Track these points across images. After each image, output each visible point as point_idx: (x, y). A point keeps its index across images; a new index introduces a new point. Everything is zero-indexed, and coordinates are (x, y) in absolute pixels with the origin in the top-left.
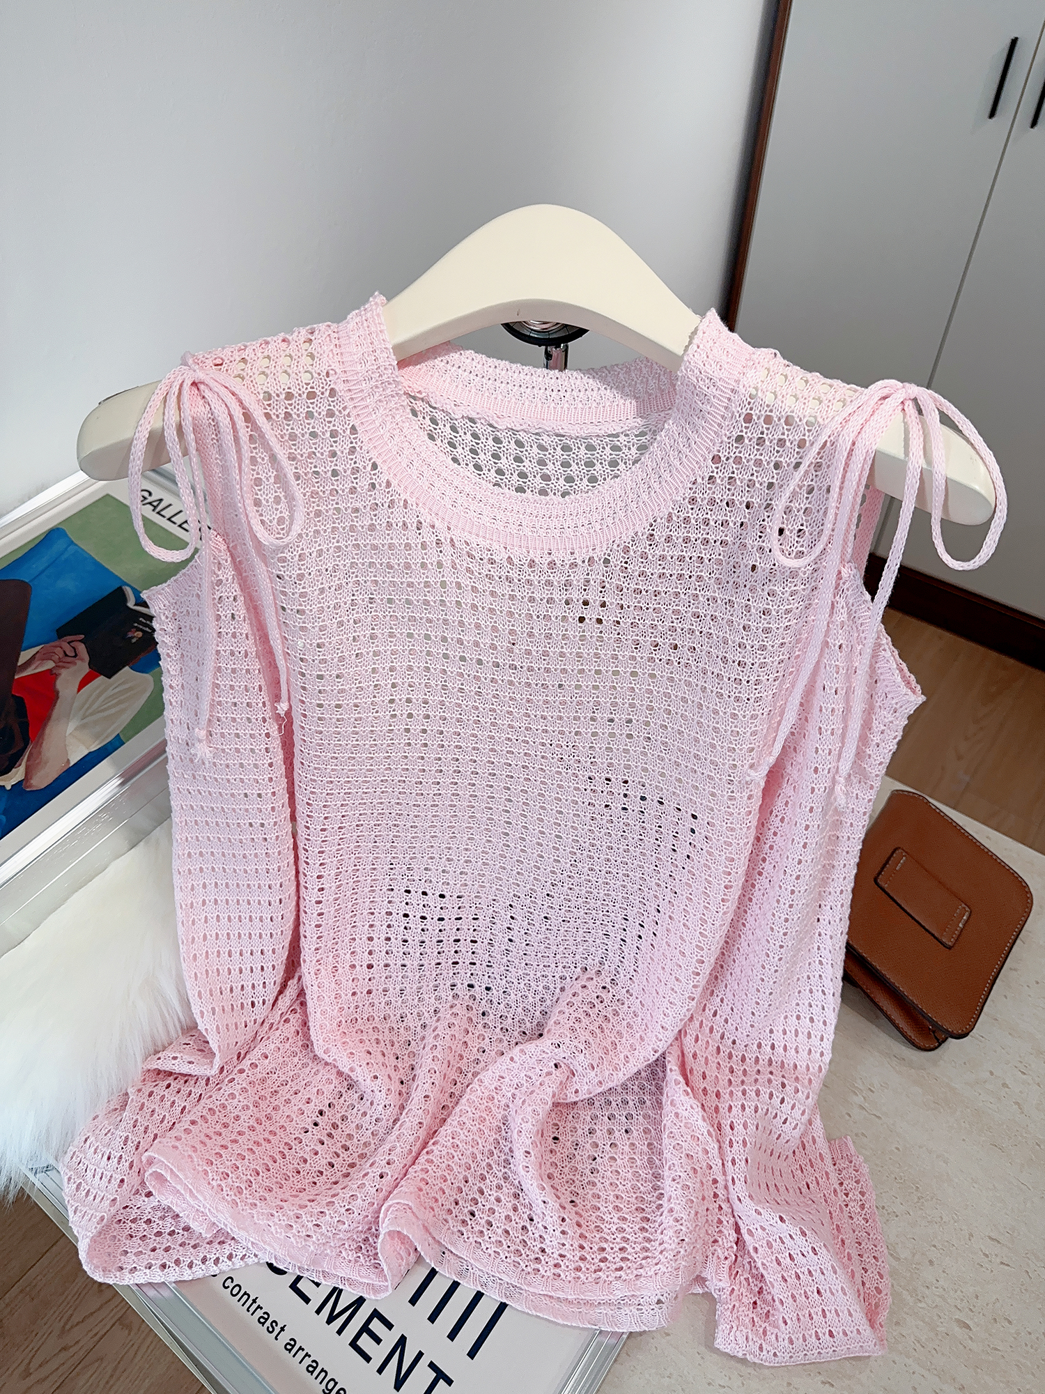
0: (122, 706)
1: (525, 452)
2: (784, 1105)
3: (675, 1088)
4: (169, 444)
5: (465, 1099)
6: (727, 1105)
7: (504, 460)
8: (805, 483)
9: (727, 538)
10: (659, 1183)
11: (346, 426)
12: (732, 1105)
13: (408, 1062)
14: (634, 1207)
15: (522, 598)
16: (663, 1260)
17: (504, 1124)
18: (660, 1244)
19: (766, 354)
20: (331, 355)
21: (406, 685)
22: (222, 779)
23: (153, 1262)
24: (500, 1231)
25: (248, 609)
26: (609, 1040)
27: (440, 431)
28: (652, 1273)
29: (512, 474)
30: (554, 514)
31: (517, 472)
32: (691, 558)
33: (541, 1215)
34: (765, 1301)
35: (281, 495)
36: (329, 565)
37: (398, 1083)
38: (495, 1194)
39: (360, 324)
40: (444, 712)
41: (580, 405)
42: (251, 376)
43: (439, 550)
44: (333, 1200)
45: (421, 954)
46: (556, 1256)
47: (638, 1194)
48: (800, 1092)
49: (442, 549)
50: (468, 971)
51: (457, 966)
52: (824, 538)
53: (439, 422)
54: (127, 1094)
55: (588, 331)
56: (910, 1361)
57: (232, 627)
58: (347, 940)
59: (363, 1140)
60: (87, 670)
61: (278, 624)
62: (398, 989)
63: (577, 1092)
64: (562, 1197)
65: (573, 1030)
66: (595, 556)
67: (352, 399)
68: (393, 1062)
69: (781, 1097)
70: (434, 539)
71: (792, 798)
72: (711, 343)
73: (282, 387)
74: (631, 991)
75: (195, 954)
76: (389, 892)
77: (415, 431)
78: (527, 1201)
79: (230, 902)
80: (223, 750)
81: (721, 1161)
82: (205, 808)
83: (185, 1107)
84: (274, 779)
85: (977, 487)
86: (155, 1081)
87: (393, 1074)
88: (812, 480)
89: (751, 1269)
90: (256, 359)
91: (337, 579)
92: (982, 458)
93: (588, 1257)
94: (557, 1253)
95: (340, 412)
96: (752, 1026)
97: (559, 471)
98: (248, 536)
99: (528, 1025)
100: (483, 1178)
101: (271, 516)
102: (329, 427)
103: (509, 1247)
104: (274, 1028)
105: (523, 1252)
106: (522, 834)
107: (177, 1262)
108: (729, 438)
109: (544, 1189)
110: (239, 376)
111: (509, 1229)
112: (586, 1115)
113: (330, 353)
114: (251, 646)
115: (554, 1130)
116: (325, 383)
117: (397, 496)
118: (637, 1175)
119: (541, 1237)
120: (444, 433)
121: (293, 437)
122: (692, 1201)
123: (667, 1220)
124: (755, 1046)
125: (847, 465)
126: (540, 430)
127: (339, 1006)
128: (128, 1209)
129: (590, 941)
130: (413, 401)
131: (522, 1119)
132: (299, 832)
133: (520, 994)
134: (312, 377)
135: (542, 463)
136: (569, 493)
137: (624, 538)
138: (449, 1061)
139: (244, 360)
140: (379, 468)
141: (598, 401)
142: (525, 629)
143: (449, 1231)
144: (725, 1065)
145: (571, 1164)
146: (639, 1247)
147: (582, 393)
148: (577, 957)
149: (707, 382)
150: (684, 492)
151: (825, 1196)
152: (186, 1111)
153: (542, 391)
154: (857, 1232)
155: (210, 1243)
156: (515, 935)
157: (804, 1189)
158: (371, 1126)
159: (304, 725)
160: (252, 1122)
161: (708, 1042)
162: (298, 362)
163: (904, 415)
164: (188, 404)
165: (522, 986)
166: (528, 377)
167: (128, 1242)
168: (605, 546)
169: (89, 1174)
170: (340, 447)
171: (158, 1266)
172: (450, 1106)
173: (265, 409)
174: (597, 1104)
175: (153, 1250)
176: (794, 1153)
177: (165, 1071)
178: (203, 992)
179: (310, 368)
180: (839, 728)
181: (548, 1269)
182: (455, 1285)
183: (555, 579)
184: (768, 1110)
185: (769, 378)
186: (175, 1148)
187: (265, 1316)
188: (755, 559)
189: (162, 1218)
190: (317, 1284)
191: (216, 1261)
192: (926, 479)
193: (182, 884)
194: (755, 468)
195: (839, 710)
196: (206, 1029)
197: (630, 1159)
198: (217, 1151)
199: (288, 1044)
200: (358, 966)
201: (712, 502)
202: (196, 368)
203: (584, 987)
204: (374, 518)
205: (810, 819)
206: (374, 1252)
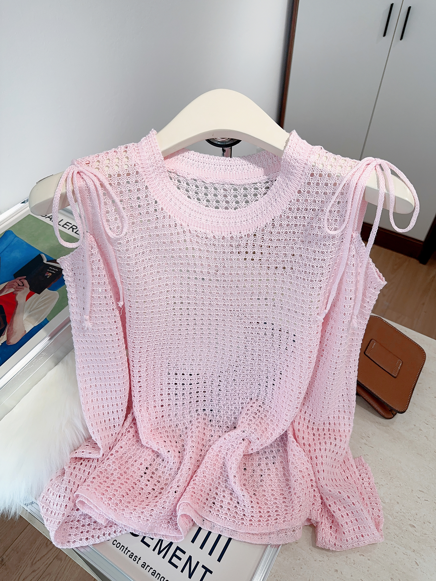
1: (218, 192)
2: (336, 447)
3: (292, 444)
4: (69, 199)
5: (207, 457)
6: (314, 449)
7: (209, 196)
8: (337, 200)
10: (288, 483)
11: (143, 186)
12: (316, 448)
13: (181, 443)
14: (279, 494)
15: (220, 252)
16: (294, 514)
17: (224, 465)
18: (292, 508)
19: (317, 148)
20: (136, 157)
21: (173, 291)
22: (96, 335)
23: (82, 538)
24: (226, 509)
25: (104, 264)
26: (264, 427)
27: (182, 185)
28: (290, 519)
29: (213, 201)
30: (232, 217)
31: (215, 200)
32: (290, 232)
33: (242, 501)
34: (335, 526)
35: (117, 217)
36: (139, 244)
37: (178, 453)
38: (223, 494)
39: (147, 143)
40: (189, 300)
41: (240, 172)
42: (102, 168)
43: (184, 235)
44: (156, 504)
45: (183, 399)
46: (250, 516)
47: (280, 488)
48: (342, 441)
49: (186, 234)
50: (202, 404)
51: (198, 402)
52: (346, 222)
53: (181, 181)
54: (64, 469)
55: (240, 141)
56: (393, 543)
57: (98, 272)
58: (152, 396)
59: (166, 478)
60: (29, 291)
61: (118, 270)
62: (174, 414)
63: (252, 449)
64: (250, 493)
65: (249, 424)
66: (250, 233)
67: (145, 175)
68: (175, 444)
69: (335, 443)
70: (182, 230)
71: (334, 325)
72: (295, 145)
73: (116, 172)
74: (271, 406)
75: (89, 408)
76: (168, 375)
77: (172, 186)
78: (236, 496)
79: (102, 385)
80: (96, 323)
81: (313, 472)
82: (89, 348)
84: (118, 333)
85: (407, 199)
86: (75, 462)
87: (175, 449)
88: (340, 199)
89: (328, 513)
90: (103, 160)
91: (142, 249)
92: (408, 188)
93: (263, 516)
95: (141, 180)
96: (321, 416)
97: (233, 199)
98: (104, 234)
99: (229, 423)
100: (217, 488)
101: (114, 226)
102: (136, 187)
103: (230, 515)
104: (124, 435)
105: (236, 517)
106: (223, 347)
107: (93, 536)
109: (243, 490)
110: (97, 168)
111: (230, 508)
112: (257, 458)
114: (106, 280)
115: (244, 466)
116: (134, 169)
117: (166, 214)
118: (279, 481)
119: (243, 509)
120: (184, 186)
121: (121, 192)
122: (303, 489)
123: (294, 498)
124: (322, 424)
125: (354, 192)
126: (224, 183)
127: (151, 423)
128: (69, 517)
129: (253, 387)
130: (170, 173)
131: (231, 463)
132: (130, 354)
133: (225, 411)
134: (128, 167)
135: (225, 196)
136: (237, 208)
137: (262, 225)
138: (198, 442)
139: (98, 161)
140: (158, 202)
141: (247, 170)
142: (221, 265)
143: (206, 511)
144: (311, 433)
145: (252, 479)
146: (283, 509)
147: (241, 167)
148: (248, 394)
149: (294, 160)
150: (285, 207)
151: (354, 481)
152: (90, 473)
153: (224, 166)
154: (368, 494)
155: (106, 527)
156: (221, 388)
157: (346, 479)
158: (168, 472)
159: (130, 310)
160: (119, 475)
161: (303, 424)
162: (122, 161)
163: (376, 171)
164: (77, 181)
165: (225, 408)
166: (218, 161)
167: (70, 530)
168: (254, 229)
169: (51, 504)
170: (141, 195)
171: (85, 539)
172: (200, 460)
173: (109, 181)
174: (260, 453)
175: (82, 532)
176: (341, 465)
177: (79, 458)
178: (93, 424)
179: (127, 163)
180: (353, 297)
181: (247, 522)
182: (210, 533)
183: (233, 244)
184: (330, 449)
185: (320, 158)
186: (88, 489)
187: (132, 554)
188: (316, 231)
189: (84, 519)
190: (152, 539)
191: (109, 534)
192: (387, 197)
193: (81, 380)
194: (316, 195)
195: (353, 289)
196: (96, 439)
197: (276, 474)
198: (106, 489)
199: (130, 441)
200: (157, 406)
201: (298, 209)
202: (79, 165)
203: (252, 406)
204: (157, 223)
205: (343, 333)
206: (175, 523)
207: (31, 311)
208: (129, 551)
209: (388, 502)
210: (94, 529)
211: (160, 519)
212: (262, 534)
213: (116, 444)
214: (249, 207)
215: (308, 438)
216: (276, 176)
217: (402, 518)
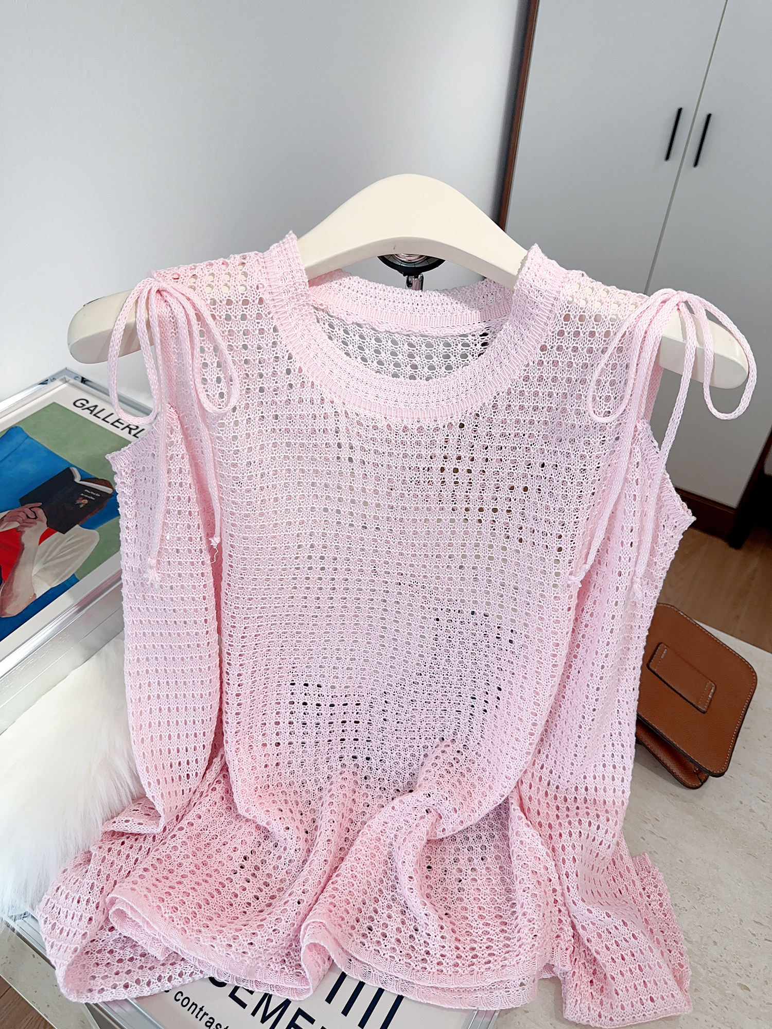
0: (75, 554)
1: (398, 349)
2: (599, 830)
3: (519, 822)
4: (140, 334)
5: (359, 841)
6: (558, 833)
7: (383, 354)
8: (610, 362)
9: (552, 405)
10: (511, 896)
11: (270, 326)
12: (562, 832)
13: (310, 816)
14: (494, 915)
15: (398, 455)
16: (522, 951)
17: (390, 858)
18: (518, 941)
19: (576, 274)
20: (260, 274)
21: (310, 522)
22: (167, 598)
23: (118, 983)
24: (393, 940)
25: (191, 465)
26: (466, 790)
28: (515, 962)
29: (389, 364)
30: (421, 393)
31: (393, 363)
32: (524, 421)
33: (425, 925)
34: (599, 980)
35: (222, 377)
36: (255, 430)
37: (304, 833)
38: (387, 912)
39: (280, 253)
40: (338, 543)
41: (439, 315)
42: (200, 287)
43: (336, 419)
45: (317, 734)
46: (438, 956)
47: (496, 905)
48: (611, 821)
49: (339, 419)
50: (352, 745)
51: (344, 742)
52: (626, 401)
53: (335, 327)
54: (89, 851)
55: (443, 260)
57: (179, 478)
58: (259, 724)
59: (280, 877)
60: (45, 528)
61: (216, 475)
62: (299, 761)
63: (444, 830)
64: (439, 910)
65: (438, 783)
66: (453, 422)
67: (275, 306)
68: (299, 817)
69: (597, 824)
70: (333, 411)
71: (598, 598)
72: (537, 266)
73: (224, 296)
74: (479, 753)
75: (143, 738)
76: (292, 686)
77: (319, 332)
78: (412, 916)
79: (170, 696)
80: (169, 575)
81: (557, 875)
82: (152, 622)
83: (137, 859)
84: (207, 597)
85: (736, 360)
87: (300, 826)
88: (615, 360)
89: (586, 956)
90: (204, 275)
91: (260, 440)
92: (737, 340)
93: (463, 955)
94: (439, 953)
95: (266, 316)
96: (572, 774)
97: (424, 362)
98: (196, 406)
99: (401, 784)
100: (377, 901)
101: (214, 391)
102: (258, 326)
103: (401, 952)
104: (204, 794)
105: (412, 955)
106: (395, 636)
107: (138, 982)
108: (553, 332)
109: (425, 904)
110: (191, 287)
111: (400, 938)
112: (451, 848)
113: (259, 272)
114: (192, 493)
115: (427, 861)
116: (255, 293)
117: (307, 379)
118: (493, 891)
119: (425, 942)
120: (339, 335)
121: (231, 332)
122: (540, 906)
123: (522, 922)
124: (573, 789)
125: (642, 347)
126: (410, 332)
127: (255, 775)
128: (94, 942)
129: (446, 717)
130: (316, 311)
131: (405, 853)
132: (224, 640)
133: (393, 762)
134: (246, 289)
135: (411, 356)
136: (431, 378)
137: (474, 408)
138: (343, 814)
139: (195, 276)
140: (293, 358)
141: (451, 312)
142: (400, 478)
143: (354, 943)
144: (553, 804)
145: (443, 886)
146: (502, 944)
147: (440, 306)
148: (436, 730)
149: (536, 293)
150: (519, 373)
151: (633, 898)
152: (139, 861)
153: (410, 305)
154: (660, 924)
155: (163, 965)
156: (388, 715)
157: (618, 894)
158: (285, 867)
159: (231, 554)
160: (193, 868)
161: (538, 788)
162: (235, 278)
163: (680, 312)
164: (155, 306)
165: (394, 755)
166: (400, 295)
167: (95, 968)
168: (461, 414)
169: (62, 915)
170: (265, 342)
171: (122, 986)
172: (346, 848)
173: (211, 311)
174: (458, 839)
175: (117, 974)
176: (607, 868)
177: (119, 832)
178: (150, 768)
179: (244, 283)
180: (636, 541)
181: (433, 966)
182: (361, 985)
183: (423, 440)
184: (588, 835)
185: (580, 290)
186: (133, 889)
187: (211, 1021)
188: (573, 419)
189: (122, 948)
190: (252, 992)
191: (170, 979)
192: (699, 356)
193: (132, 683)
194: (572, 354)
195: (636, 528)
196: (153, 797)
197: (487, 879)
198: (167, 890)
199: (216, 807)
200: (268, 745)
201: (541, 379)
202: (160, 279)
203: (443, 752)
204: (289, 395)
205: (616, 611)
206: (295, 963)
207: (47, 562)
208: (205, 1014)
209: (696, 941)
210: (141, 967)
211: (267, 952)
212: (461, 990)
213: (190, 811)
214: (452, 376)
215: (547, 813)
216: (501, 323)
217: (724, 971)
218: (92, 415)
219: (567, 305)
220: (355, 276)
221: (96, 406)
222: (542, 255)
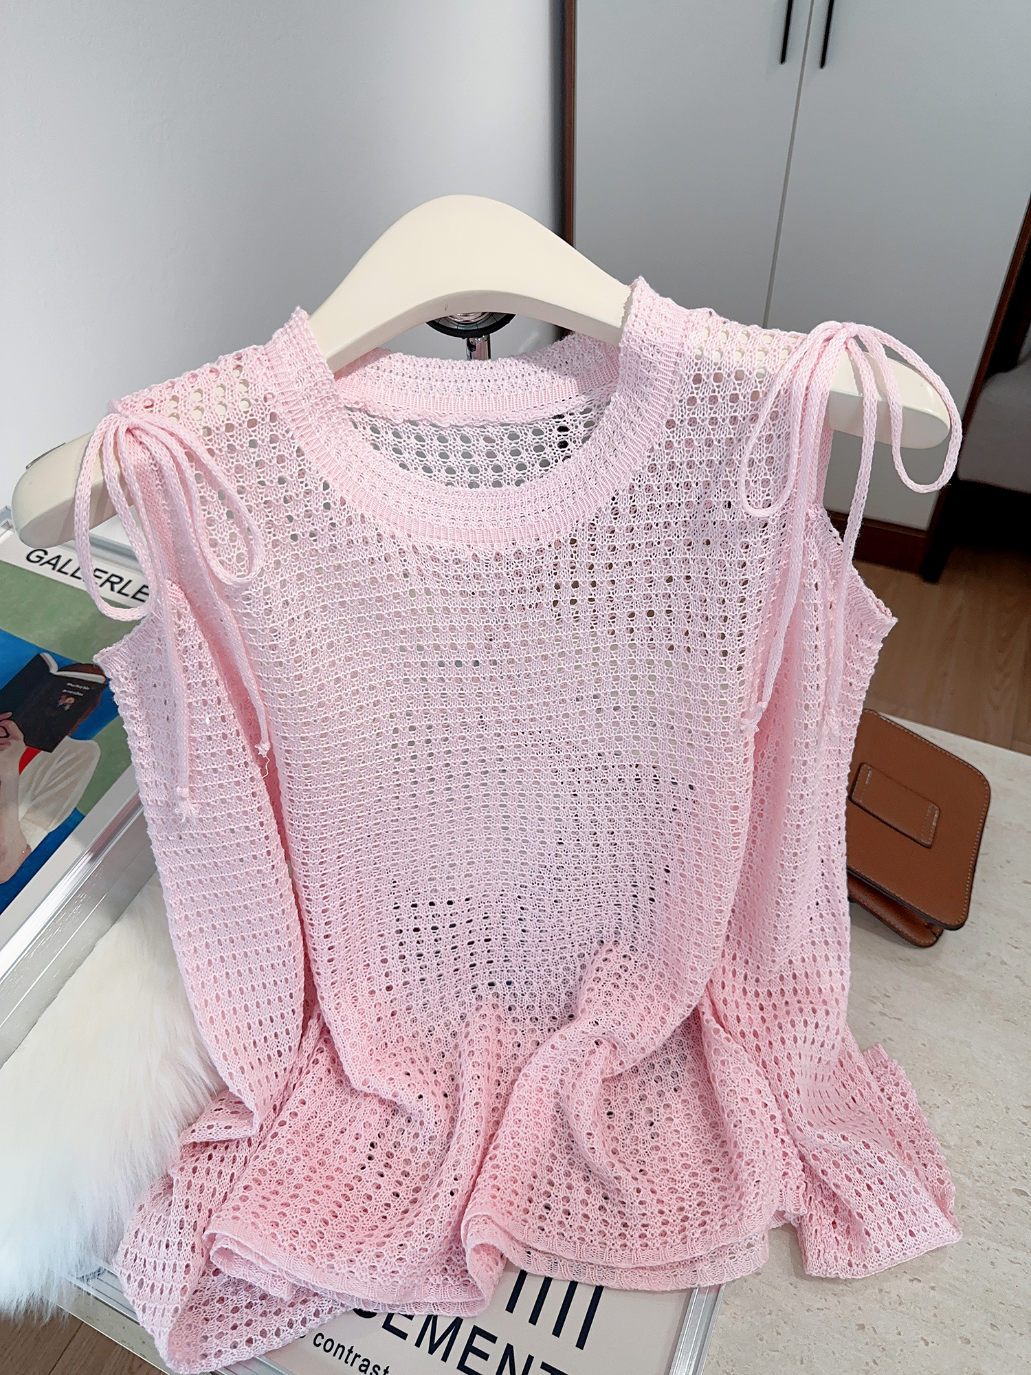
0: (72, 778)
1: (472, 447)
2: (818, 1029)
4: (114, 498)
5: (515, 1097)
6: (767, 1042)
7: (452, 458)
8: (763, 433)
10: (718, 1132)
11: (292, 449)
12: (772, 1040)
13: (446, 1073)
14: (701, 1161)
15: (493, 593)
16: (744, 1204)
17: (558, 1112)
18: (737, 1190)
19: (701, 314)
20: (265, 379)
21: (388, 701)
22: (211, 834)
23: (238, 1340)
24: (579, 1217)
25: (213, 654)
26: (642, 1006)
28: (737, 1219)
29: (462, 471)
30: (512, 503)
31: (467, 468)
32: (657, 525)
33: (616, 1192)
34: (843, 1219)
35: (236, 532)
36: (294, 594)
37: (442, 1097)
38: (565, 1182)
39: (288, 343)
40: (429, 720)
41: (520, 392)
42: (186, 414)
43: (402, 559)
44: (410, 1229)
45: (438, 965)
46: (639, 1227)
47: (702, 1147)
48: (831, 1014)
49: (406, 558)
50: (486, 970)
51: (475, 968)
52: (790, 484)
53: (381, 430)
54: (168, 1175)
55: (513, 316)
56: (982, 1239)
57: (201, 676)
58: (361, 967)
59: (421, 1161)
60: (23, 748)
61: (250, 664)
62: (421, 1004)
63: (621, 1063)
64: (632, 1168)
65: (606, 1004)
66: (560, 538)
67: (293, 420)
68: (432, 1077)
69: (815, 1022)
70: (396, 549)
72: (648, 311)
73: (221, 420)
74: (652, 954)
75: (211, 1017)
76: (395, 911)
77: (359, 441)
78: (598, 1181)
79: (237, 956)
80: (208, 804)
81: (774, 1097)
82: (197, 867)
83: (233, 1174)
84: (265, 822)
85: (930, 411)
86: (193, 1156)
87: (435, 1089)
88: (770, 430)
89: (823, 1192)
90: (187, 394)
91: (304, 607)
92: (931, 383)
93: (670, 1220)
94: (640, 1224)
95: (283, 435)
96: (773, 961)
97: (509, 460)
98: (208, 579)
99: (556, 1009)
100: (550, 1170)
102: (275, 453)
103: (591, 1230)
104: (304, 1071)
105: (606, 1232)
106: (522, 824)
107: (263, 1333)
109: (613, 1165)
110: (172, 415)
111: (588, 1213)
112: (634, 1082)
113: (264, 377)
114: (222, 692)
115: (606, 1106)
116: (263, 408)
117: (353, 512)
118: (695, 1129)
119: (619, 1212)
120: (388, 441)
121: (239, 469)
122: (758, 1142)
123: (739, 1165)
124: (778, 980)
125: (804, 410)
126: (485, 423)
127: (367, 1035)
128: (198, 1293)
129: (603, 913)
130: (350, 413)
131: (577, 1103)
132: (296, 869)
133: (542, 981)
134: (250, 404)
135: (491, 455)
136: (523, 481)
137: (587, 516)
138: (488, 1064)
139: (175, 398)
140: (331, 486)
141: (537, 384)
142: (500, 623)
143: (531, 1230)
144: (755, 1004)
145: (631, 1134)
146: (717, 1198)
147: (520, 379)
148: (592, 932)
149: (650, 349)
150: (642, 462)
151: (871, 1105)
152: (235, 1177)
153: (479, 383)
154: (908, 1132)
155: (292, 1305)
156: (528, 925)
157: (852, 1104)
158: (426, 1146)
159: (289, 761)
160: (307, 1172)
161: (734, 986)
162: (232, 391)
163: (850, 353)
164: (127, 453)
165: (542, 972)
166: (462, 371)
167: (205, 1327)
168: (569, 527)
169: (149, 1268)
170: (288, 472)
171: (244, 1342)
172: (499, 1107)
173: (206, 445)
174: (641, 1070)
175: (234, 1327)
176: (834, 1072)
177: (201, 1143)
178: (227, 1054)
179: (246, 396)
180: (822, 662)
181: (635, 1241)
182: (547, 1281)
183: (523, 569)
184: (805, 1038)
185: (711, 337)
186: (235, 1218)
187: (366, 1363)
188: (722, 514)
189: (235, 1293)
190: (411, 1317)
191: (304, 1322)
192: (883, 413)
193: (184, 949)
194: (710, 427)
196: (239, 1090)
197: (685, 1115)
198: (280, 1211)
199: (323, 1085)
200: (377, 991)
201: (671, 466)
202: (128, 413)
203: (605, 960)
204: (333, 538)
205: (807, 754)
206: (459, 1270)
207: (36, 797)
208: (357, 1356)
209: (955, 1145)
210: (264, 1314)
211: (423, 1265)
212: (674, 1265)
213: (289, 1096)
214: (551, 475)
215: (749, 1017)
216: (607, 393)
217: (994, 1177)
218: (55, 572)
219: (695, 361)
220: (396, 352)
221: (59, 557)
222: (652, 292)
